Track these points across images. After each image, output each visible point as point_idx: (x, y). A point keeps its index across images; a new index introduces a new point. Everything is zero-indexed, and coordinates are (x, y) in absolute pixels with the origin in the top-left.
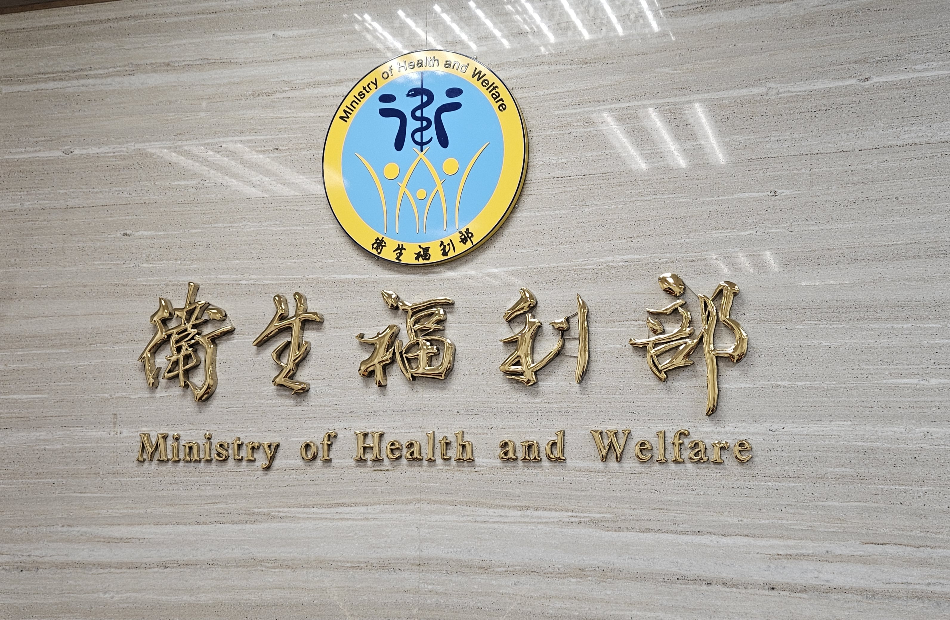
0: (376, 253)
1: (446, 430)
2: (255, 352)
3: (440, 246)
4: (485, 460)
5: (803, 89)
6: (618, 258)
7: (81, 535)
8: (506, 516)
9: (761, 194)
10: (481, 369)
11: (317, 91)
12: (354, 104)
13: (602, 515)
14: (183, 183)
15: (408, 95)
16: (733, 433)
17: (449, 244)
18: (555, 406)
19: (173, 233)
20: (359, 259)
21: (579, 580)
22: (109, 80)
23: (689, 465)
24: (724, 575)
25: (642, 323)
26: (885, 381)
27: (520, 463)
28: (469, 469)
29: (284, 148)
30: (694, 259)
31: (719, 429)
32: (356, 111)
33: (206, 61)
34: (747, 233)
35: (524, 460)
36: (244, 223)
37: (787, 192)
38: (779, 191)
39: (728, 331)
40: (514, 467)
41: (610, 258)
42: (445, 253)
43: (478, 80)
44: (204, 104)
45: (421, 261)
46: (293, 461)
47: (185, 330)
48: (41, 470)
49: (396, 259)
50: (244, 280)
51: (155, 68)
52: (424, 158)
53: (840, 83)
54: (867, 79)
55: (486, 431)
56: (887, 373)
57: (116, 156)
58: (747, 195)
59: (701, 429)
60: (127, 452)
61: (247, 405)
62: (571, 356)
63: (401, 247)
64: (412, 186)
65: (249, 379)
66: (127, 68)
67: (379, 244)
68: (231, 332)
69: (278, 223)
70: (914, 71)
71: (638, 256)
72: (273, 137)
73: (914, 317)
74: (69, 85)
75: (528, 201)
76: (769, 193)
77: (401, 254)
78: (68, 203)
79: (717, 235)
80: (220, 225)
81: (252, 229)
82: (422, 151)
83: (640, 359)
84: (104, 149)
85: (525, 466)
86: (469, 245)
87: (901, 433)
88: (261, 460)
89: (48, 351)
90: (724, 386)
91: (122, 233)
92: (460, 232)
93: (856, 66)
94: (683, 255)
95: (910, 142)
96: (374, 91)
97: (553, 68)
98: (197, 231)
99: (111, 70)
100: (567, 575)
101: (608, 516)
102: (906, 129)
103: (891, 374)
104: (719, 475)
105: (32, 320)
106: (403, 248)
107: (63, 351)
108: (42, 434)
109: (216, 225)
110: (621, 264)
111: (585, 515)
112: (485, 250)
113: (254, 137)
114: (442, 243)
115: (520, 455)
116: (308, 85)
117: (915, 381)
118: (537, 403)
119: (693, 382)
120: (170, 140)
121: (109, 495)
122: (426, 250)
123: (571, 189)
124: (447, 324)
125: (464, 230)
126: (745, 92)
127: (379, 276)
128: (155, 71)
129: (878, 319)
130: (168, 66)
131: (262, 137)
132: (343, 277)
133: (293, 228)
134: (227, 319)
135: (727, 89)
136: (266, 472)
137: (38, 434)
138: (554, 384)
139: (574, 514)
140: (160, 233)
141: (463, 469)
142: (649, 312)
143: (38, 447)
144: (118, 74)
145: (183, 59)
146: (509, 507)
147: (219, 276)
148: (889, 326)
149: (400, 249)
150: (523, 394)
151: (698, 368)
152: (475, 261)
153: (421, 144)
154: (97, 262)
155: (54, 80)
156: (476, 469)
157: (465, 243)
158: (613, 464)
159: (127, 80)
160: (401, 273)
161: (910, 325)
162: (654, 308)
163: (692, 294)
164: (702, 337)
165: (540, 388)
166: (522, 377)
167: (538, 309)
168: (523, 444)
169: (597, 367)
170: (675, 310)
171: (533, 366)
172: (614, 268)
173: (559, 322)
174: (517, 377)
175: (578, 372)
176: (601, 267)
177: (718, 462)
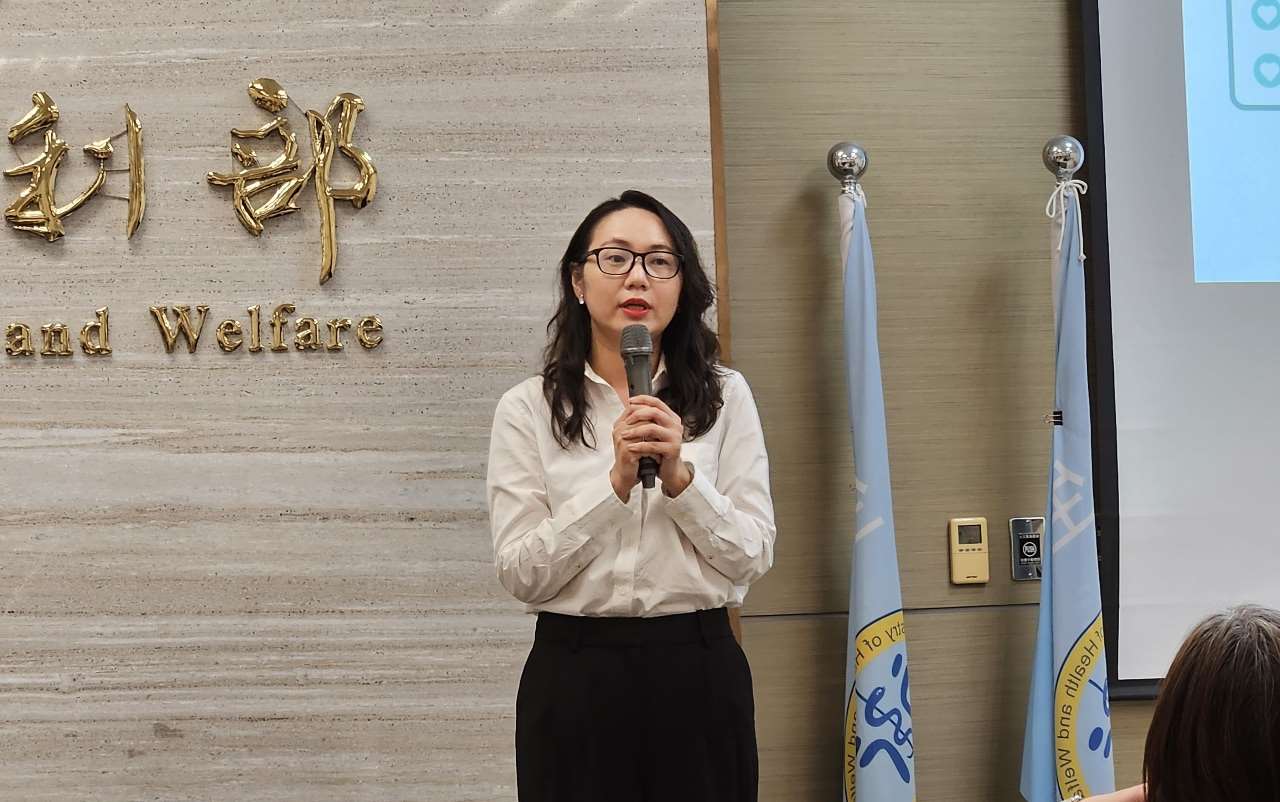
6: (185, 52)
8: (19, 439)
13: (170, 431)
16: (354, 308)
18: (92, 272)
21: (137, 525)
23: (295, 355)
24: (345, 506)
25: (221, 149)
27: (38, 356)
30: (298, 58)
31: (336, 302)
34: (372, 24)
35: (43, 354)
39: (348, 164)
40: (29, 364)
41: (172, 52)
59: (310, 302)
62: (115, 198)
71: (213, 51)
73: (592, 148)
79: (328, 24)
83: (222, 202)
85: (46, 363)
90: (345, 241)
94: (280, 52)
100: (119, 520)
101: (178, 431)
104: (336, 366)
110: (188, 61)
111: (143, 431)
115: (39, 346)
118: (63, 268)
119: (299, 236)
129: (547, 150)
138: (88, 238)
139: (126, 431)
142: (233, 134)
146: (23, 425)
150: (39, 255)
151: (306, 216)
158: (183, 356)
161: (586, 159)
162: (243, 127)
163: (294, 109)
164: (314, 171)
165: (67, 246)
166: (44, 229)
167: (59, 125)
168: (44, 332)
169: (156, 214)
170: (273, 133)
171: (59, 211)
172: (178, 66)
173: (99, 145)
174: (36, 228)
175: (129, 220)
176: (158, 64)
177: (335, 350)
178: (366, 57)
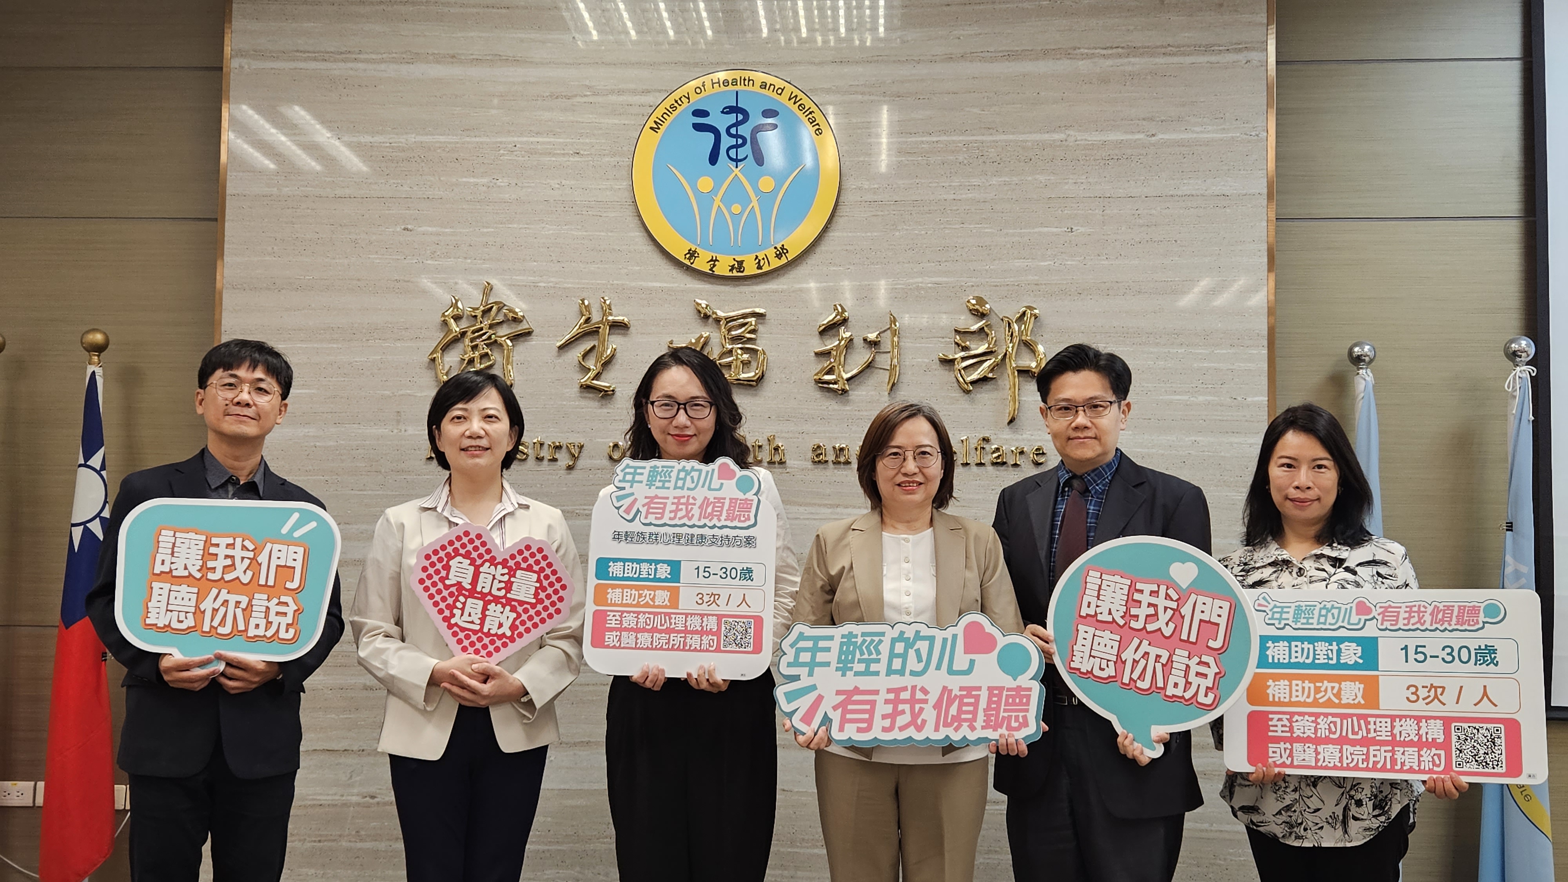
0: (689, 264)
1: (757, 434)
2: (556, 354)
3: (755, 260)
4: (795, 462)
5: (1099, 139)
6: (927, 280)
7: (362, 533)
8: (817, 514)
9: (1059, 230)
10: (793, 378)
11: (622, 98)
12: (665, 116)
14: (472, 180)
15: (722, 112)
16: (1029, 440)
17: (763, 259)
18: (865, 413)
19: (461, 230)
20: (667, 267)
22: (383, 66)
23: (990, 468)
25: (949, 340)
26: (1161, 397)
27: (830, 464)
28: (780, 470)
29: (585, 153)
30: (998, 284)
31: (1017, 437)
32: (667, 123)
33: (498, 58)
34: (1046, 263)
35: (834, 463)
36: (543, 225)
37: (1082, 229)
38: (1075, 228)
39: (1027, 351)
40: (825, 468)
41: (920, 280)
42: (759, 267)
43: (795, 103)
44: (496, 101)
45: (735, 273)
46: (599, 461)
47: (481, 329)
48: (310, 467)
49: (710, 270)
50: (542, 282)
51: (438, 59)
52: (740, 175)
53: (1130, 137)
54: (1153, 135)
55: (797, 435)
56: (1163, 390)
57: (393, 148)
58: (1046, 229)
59: (1001, 436)
60: (413, 451)
61: (547, 406)
62: (881, 369)
63: (714, 258)
64: (727, 201)
65: (549, 380)
66: (404, 56)
67: (692, 254)
68: (528, 334)
69: (579, 227)
70: (1193, 132)
71: (945, 279)
72: (573, 140)
73: (1187, 343)
74: (335, 67)
75: (840, 222)
76: (1066, 229)
77: (714, 265)
78: (336, 192)
79: (1019, 263)
80: (515, 226)
81: (551, 232)
82: (737, 167)
83: (947, 373)
84: (378, 139)
85: (835, 468)
86: (784, 260)
87: (1173, 441)
88: (564, 460)
89: (316, 345)
90: (1023, 399)
91: (403, 227)
92: (776, 248)
93: (1144, 123)
94: (987, 280)
95: (1188, 193)
96: (686, 104)
97: (866, 98)
98: (489, 230)
99: (384, 56)
102: (1185, 182)
103: (1166, 391)
105: (296, 313)
106: (716, 260)
107: (335, 346)
108: (312, 431)
109: (510, 226)
110: (929, 285)
112: (797, 266)
113: (552, 140)
114: (757, 257)
115: (831, 457)
116: (612, 92)
117: (1186, 398)
118: (848, 410)
119: (995, 395)
120: (456, 135)
121: (394, 493)
122: (741, 263)
123: (882, 213)
124: (759, 335)
125: (779, 246)
126: (1046, 137)
127: (688, 286)
128: (438, 62)
129: (1157, 344)
130: (454, 58)
131: (561, 140)
132: (650, 284)
133: (597, 233)
134: (524, 321)
135: (1031, 133)
136: (569, 471)
137: (307, 431)
138: (864, 393)
140: (447, 230)
141: (775, 470)
142: (956, 331)
143: (306, 444)
144: (394, 61)
145: (470, 52)
146: (820, 505)
147: (514, 277)
148: (1166, 350)
149: (714, 261)
150: (833, 402)
151: (1000, 382)
152: (787, 276)
153: (737, 161)
154: (373, 256)
155: (315, 59)
156: (788, 470)
157: (780, 259)
159: (404, 69)
160: (712, 284)
161: (1183, 350)
162: (961, 327)
163: (995, 316)
164: (1006, 354)
165: (850, 398)
166: (836, 386)
167: (849, 323)
168: (834, 448)
169: (905, 379)
170: (981, 329)
171: (846, 376)
172: (922, 288)
173: (872, 336)
174: (831, 386)
175: (889, 383)
176: (911, 287)
177: (1016, 465)
178: (1041, 284)
